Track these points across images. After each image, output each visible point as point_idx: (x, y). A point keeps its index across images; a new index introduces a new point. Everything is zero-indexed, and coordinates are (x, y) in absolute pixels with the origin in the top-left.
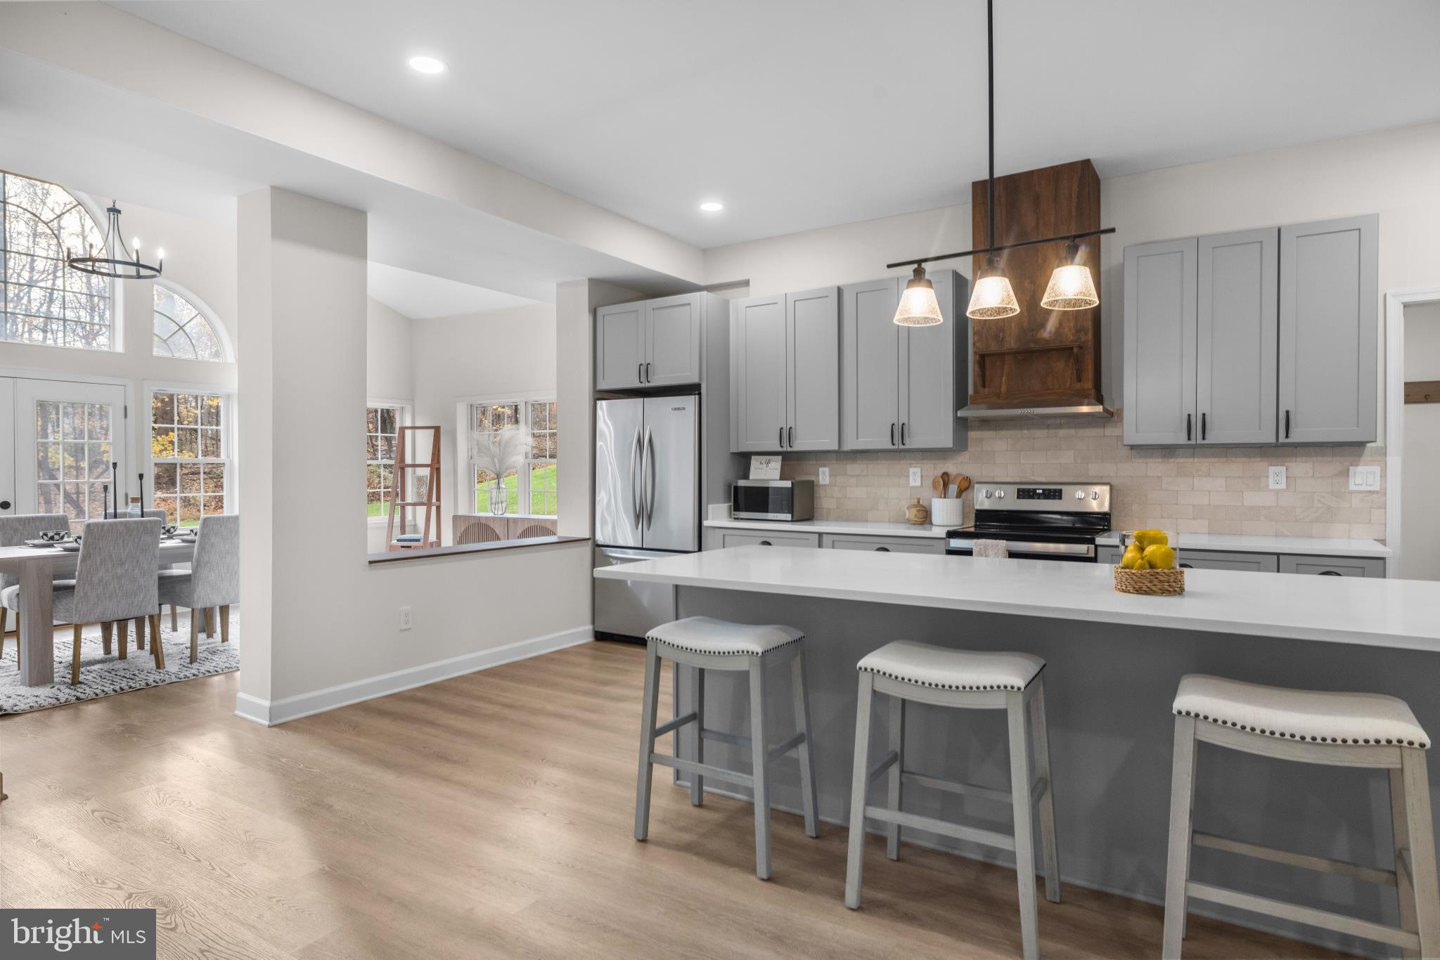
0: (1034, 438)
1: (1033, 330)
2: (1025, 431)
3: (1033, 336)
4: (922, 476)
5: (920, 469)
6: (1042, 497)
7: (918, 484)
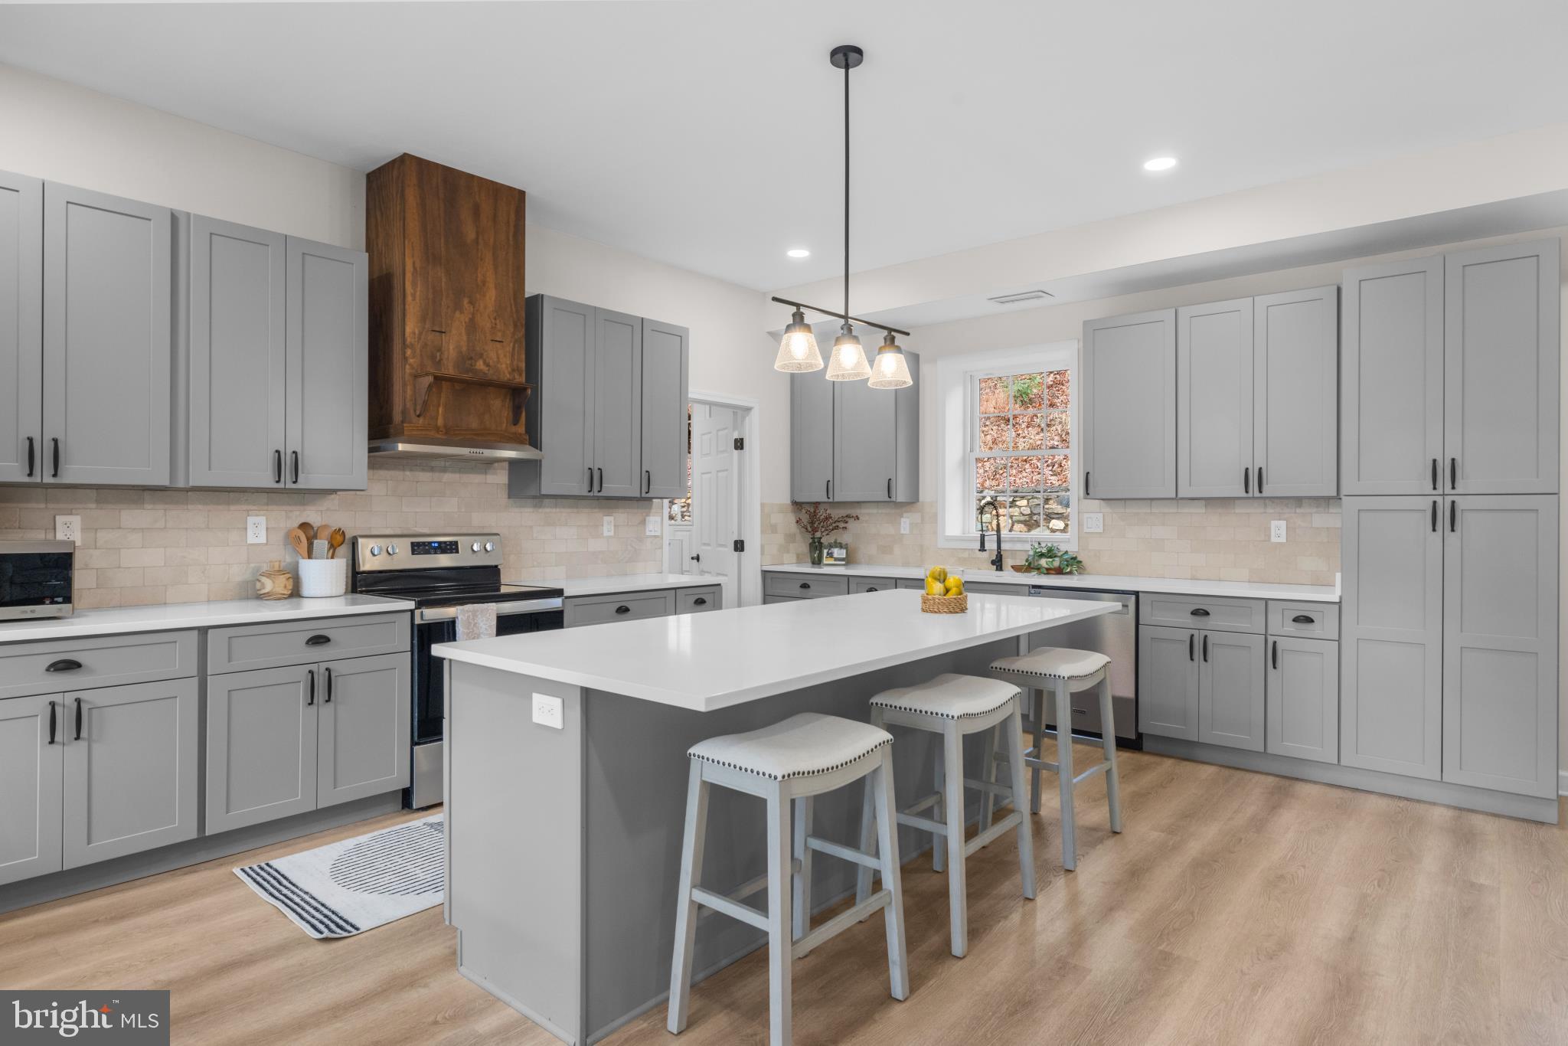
0: (417, 482)
1: (471, 358)
2: (408, 473)
3: (471, 365)
4: (267, 528)
5: (264, 518)
6: (439, 551)
7: (263, 539)
